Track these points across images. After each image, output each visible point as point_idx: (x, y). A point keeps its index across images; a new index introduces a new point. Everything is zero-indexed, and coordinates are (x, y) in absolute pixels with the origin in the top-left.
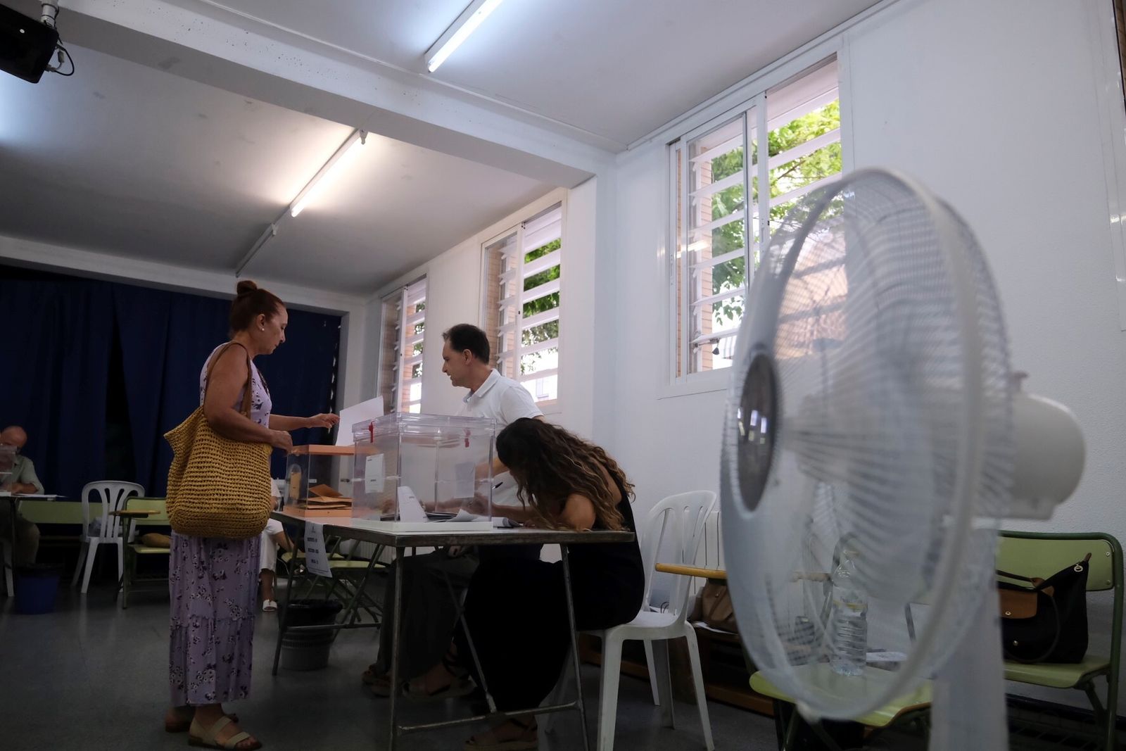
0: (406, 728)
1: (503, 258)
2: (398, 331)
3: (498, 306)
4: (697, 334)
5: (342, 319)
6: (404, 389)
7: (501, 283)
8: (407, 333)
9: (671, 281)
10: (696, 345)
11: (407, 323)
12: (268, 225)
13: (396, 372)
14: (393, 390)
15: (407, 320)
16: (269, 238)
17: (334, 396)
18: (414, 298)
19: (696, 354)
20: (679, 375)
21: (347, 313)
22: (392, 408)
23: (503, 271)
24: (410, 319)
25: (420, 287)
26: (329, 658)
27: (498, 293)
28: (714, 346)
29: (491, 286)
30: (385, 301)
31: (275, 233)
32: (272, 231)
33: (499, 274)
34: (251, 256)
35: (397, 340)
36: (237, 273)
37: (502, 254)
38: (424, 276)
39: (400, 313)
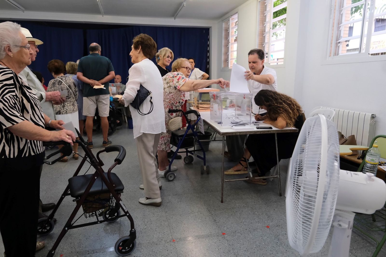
0: (226, 180)
1: (265, 4)
2: (229, 33)
3: (263, 24)
4: (340, 38)
5: (210, 29)
6: (231, 53)
7: (265, 15)
8: (232, 33)
9: (331, 17)
10: (339, 43)
11: (232, 30)
12: (183, 2)
13: (228, 48)
14: (228, 54)
15: (232, 28)
16: (183, 7)
17: (209, 60)
18: (233, 20)
19: (339, 47)
20: (330, 56)
21: (211, 27)
22: (228, 60)
23: (266, 10)
24: (233, 28)
25: (236, 16)
26: (209, 148)
27: (264, 19)
28: (347, 43)
29: (261, 16)
30: (223, 22)
31: (185, 5)
32: (184, 5)
33: (264, 12)
34: (178, 13)
35: (228, 36)
36: (175, 18)
37: (265, 3)
38: (237, 13)
39: (229, 25)
